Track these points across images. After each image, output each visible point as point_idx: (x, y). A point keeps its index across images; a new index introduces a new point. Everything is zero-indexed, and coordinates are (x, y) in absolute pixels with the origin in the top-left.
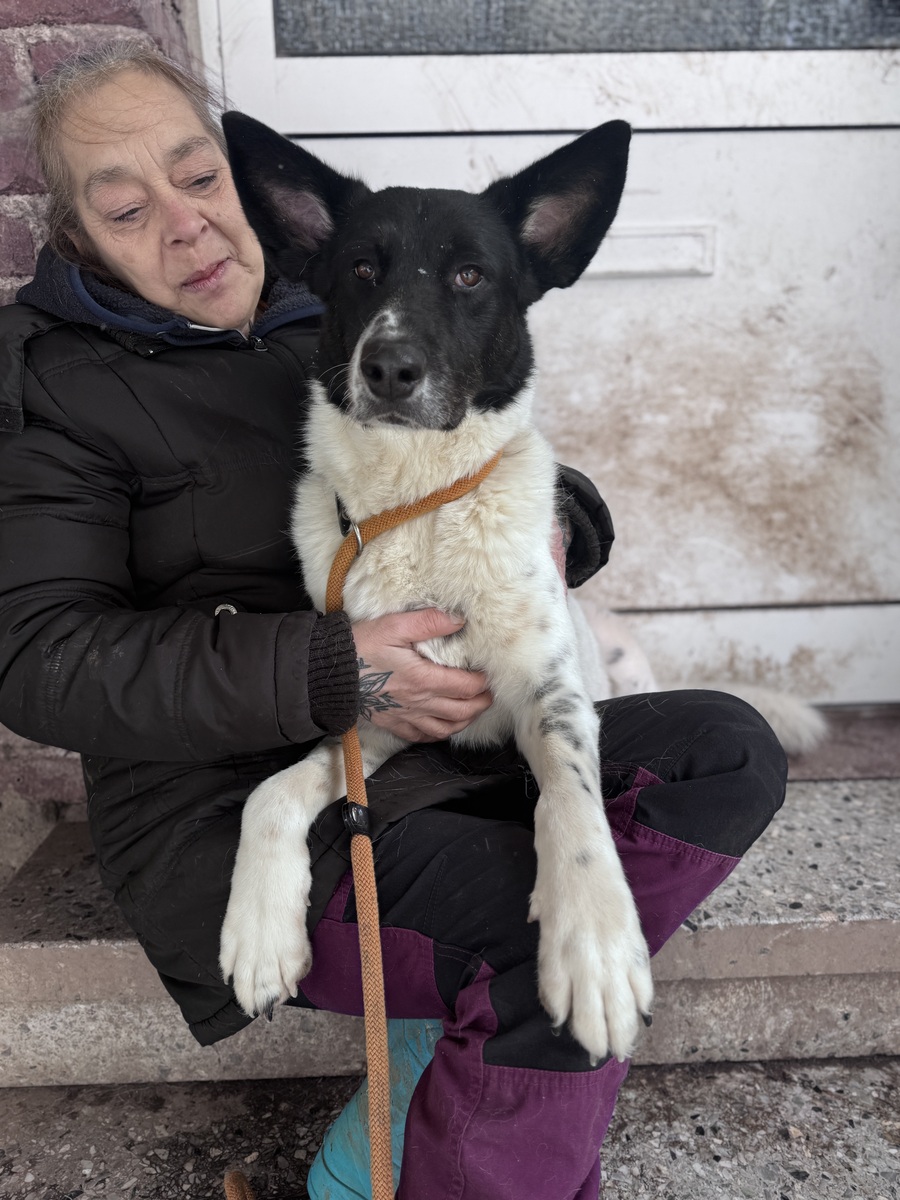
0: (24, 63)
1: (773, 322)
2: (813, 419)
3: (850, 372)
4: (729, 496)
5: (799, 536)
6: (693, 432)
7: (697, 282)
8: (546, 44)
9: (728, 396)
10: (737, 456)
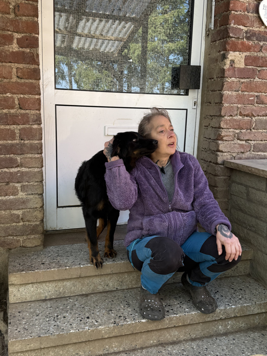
0: (17, 101)
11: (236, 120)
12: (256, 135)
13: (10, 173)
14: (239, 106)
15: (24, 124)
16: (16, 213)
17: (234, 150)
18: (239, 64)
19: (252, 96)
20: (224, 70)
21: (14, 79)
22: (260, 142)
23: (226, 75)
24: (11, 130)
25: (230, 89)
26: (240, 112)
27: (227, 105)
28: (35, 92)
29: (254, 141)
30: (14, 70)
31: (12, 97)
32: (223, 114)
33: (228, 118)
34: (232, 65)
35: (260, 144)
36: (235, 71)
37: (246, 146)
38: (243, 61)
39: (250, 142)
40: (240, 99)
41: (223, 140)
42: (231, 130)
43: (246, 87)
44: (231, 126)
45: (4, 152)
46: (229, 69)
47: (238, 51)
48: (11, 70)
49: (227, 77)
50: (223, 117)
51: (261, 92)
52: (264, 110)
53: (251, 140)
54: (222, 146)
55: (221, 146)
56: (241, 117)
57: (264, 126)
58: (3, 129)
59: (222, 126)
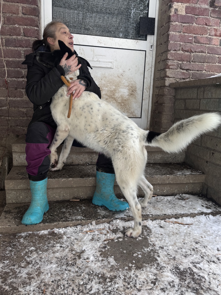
0: (22, 30)
1: (122, 76)
2: (127, 90)
3: (132, 84)
4: (116, 101)
5: (125, 107)
6: (111, 91)
7: (111, 69)
8: (91, 34)
9: (116, 86)
10: (117, 95)
11: (179, 53)
12: (194, 66)
13: (18, 81)
14: (181, 43)
15: (27, 47)
16: (22, 110)
17: (178, 76)
18: (181, 12)
19: (191, 37)
20: (170, 16)
21: (21, 15)
22: (197, 72)
23: (171, 20)
24: (18, 51)
25: (175, 30)
26: (182, 48)
27: (172, 42)
28: (34, 24)
29: (192, 70)
30: (21, 8)
31: (19, 28)
32: (169, 48)
33: (173, 52)
34: (176, 13)
35: (197, 73)
36: (178, 17)
37: (186, 73)
38: (184, 9)
39: (189, 71)
40: (182, 38)
41: (169, 68)
42: (176, 61)
43: (187, 29)
44: (175, 59)
45: (13, 66)
46: (173, 16)
47: (181, 2)
48: (18, 8)
49: (173, 22)
50: (170, 51)
51: (197, 34)
52: (200, 48)
53: (190, 70)
54: (169, 72)
55: (167, 73)
56: (183, 52)
57: (200, 59)
58: (13, 50)
59: (168, 57)
